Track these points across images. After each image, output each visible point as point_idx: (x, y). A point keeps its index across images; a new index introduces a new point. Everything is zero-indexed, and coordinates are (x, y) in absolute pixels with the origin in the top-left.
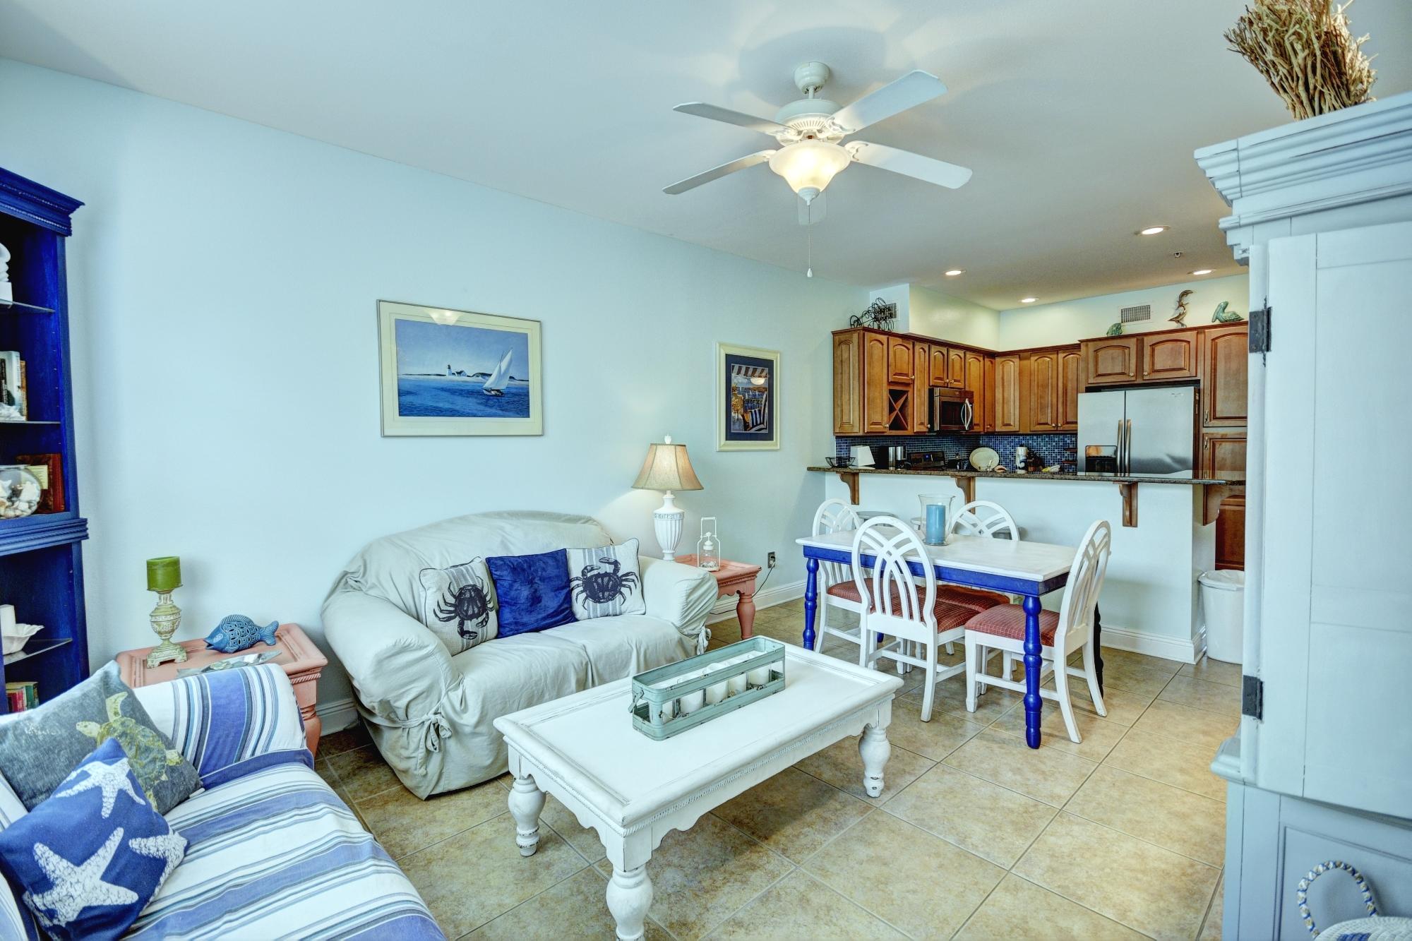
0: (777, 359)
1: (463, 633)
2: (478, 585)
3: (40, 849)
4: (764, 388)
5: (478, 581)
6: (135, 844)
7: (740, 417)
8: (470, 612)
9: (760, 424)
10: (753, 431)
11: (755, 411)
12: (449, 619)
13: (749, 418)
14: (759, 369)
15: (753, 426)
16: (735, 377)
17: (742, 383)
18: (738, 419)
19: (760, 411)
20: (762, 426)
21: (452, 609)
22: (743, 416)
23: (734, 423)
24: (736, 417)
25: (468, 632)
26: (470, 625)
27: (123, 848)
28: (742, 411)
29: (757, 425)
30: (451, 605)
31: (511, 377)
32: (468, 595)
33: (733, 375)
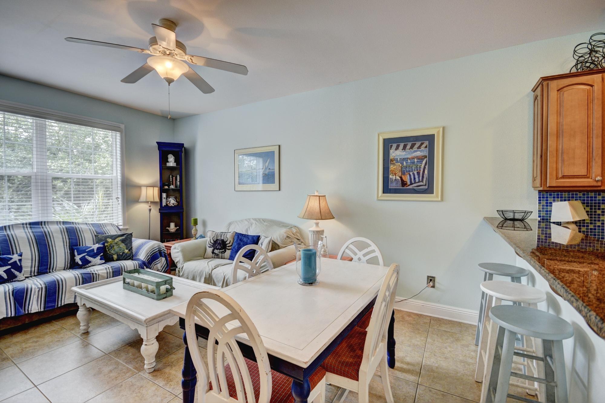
0: (438, 132)
1: (213, 253)
2: (225, 240)
3: (75, 250)
4: (423, 156)
5: (226, 239)
6: (86, 257)
7: (398, 178)
8: (218, 247)
9: (419, 182)
10: (411, 187)
11: (414, 174)
12: (210, 247)
13: (407, 179)
14: (418, 144)
15: (411, 184)
16: (393, 152)
17: (399, 155)
18: (395, 180)
19: (418, 173)
20: (421, 183)
21: (212, 244)
22: (401, 178)
23: (392, 182)
24: (394, 178)
25: (215, 253)
26: (216, 251)
27: (84, 256)
28: (400, 174)
29: (415, 183)
30: (212, 243)
31: (269, 169)
32: (219, 242)
33: (391, 151)
